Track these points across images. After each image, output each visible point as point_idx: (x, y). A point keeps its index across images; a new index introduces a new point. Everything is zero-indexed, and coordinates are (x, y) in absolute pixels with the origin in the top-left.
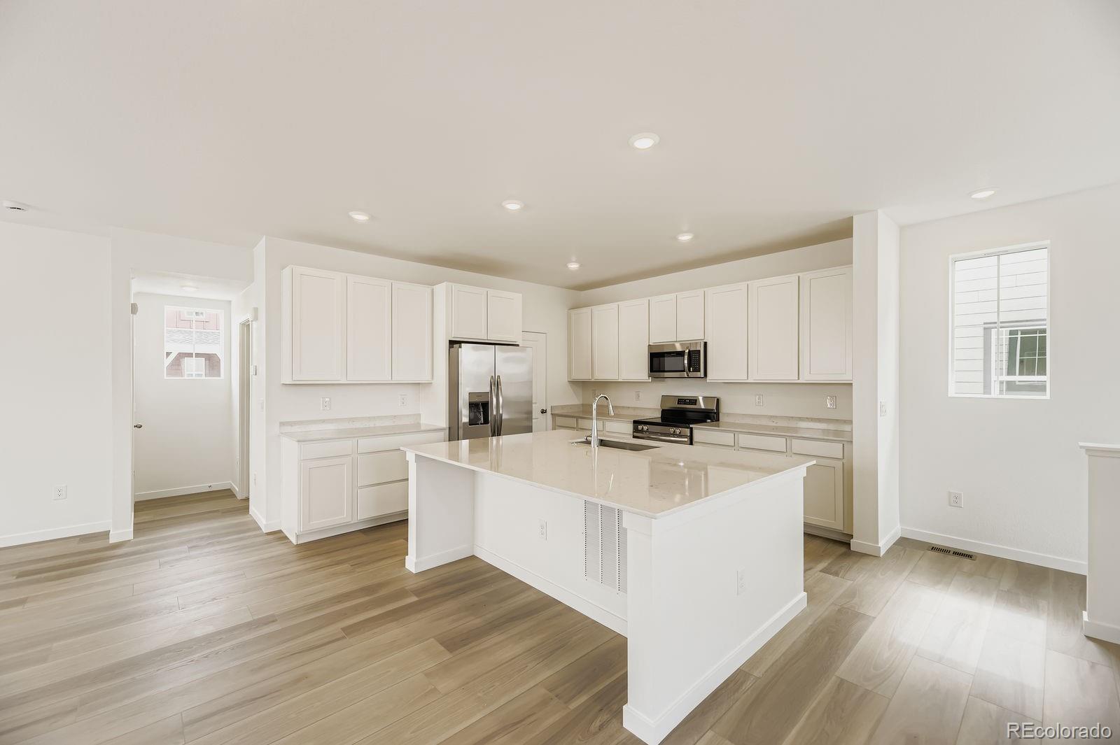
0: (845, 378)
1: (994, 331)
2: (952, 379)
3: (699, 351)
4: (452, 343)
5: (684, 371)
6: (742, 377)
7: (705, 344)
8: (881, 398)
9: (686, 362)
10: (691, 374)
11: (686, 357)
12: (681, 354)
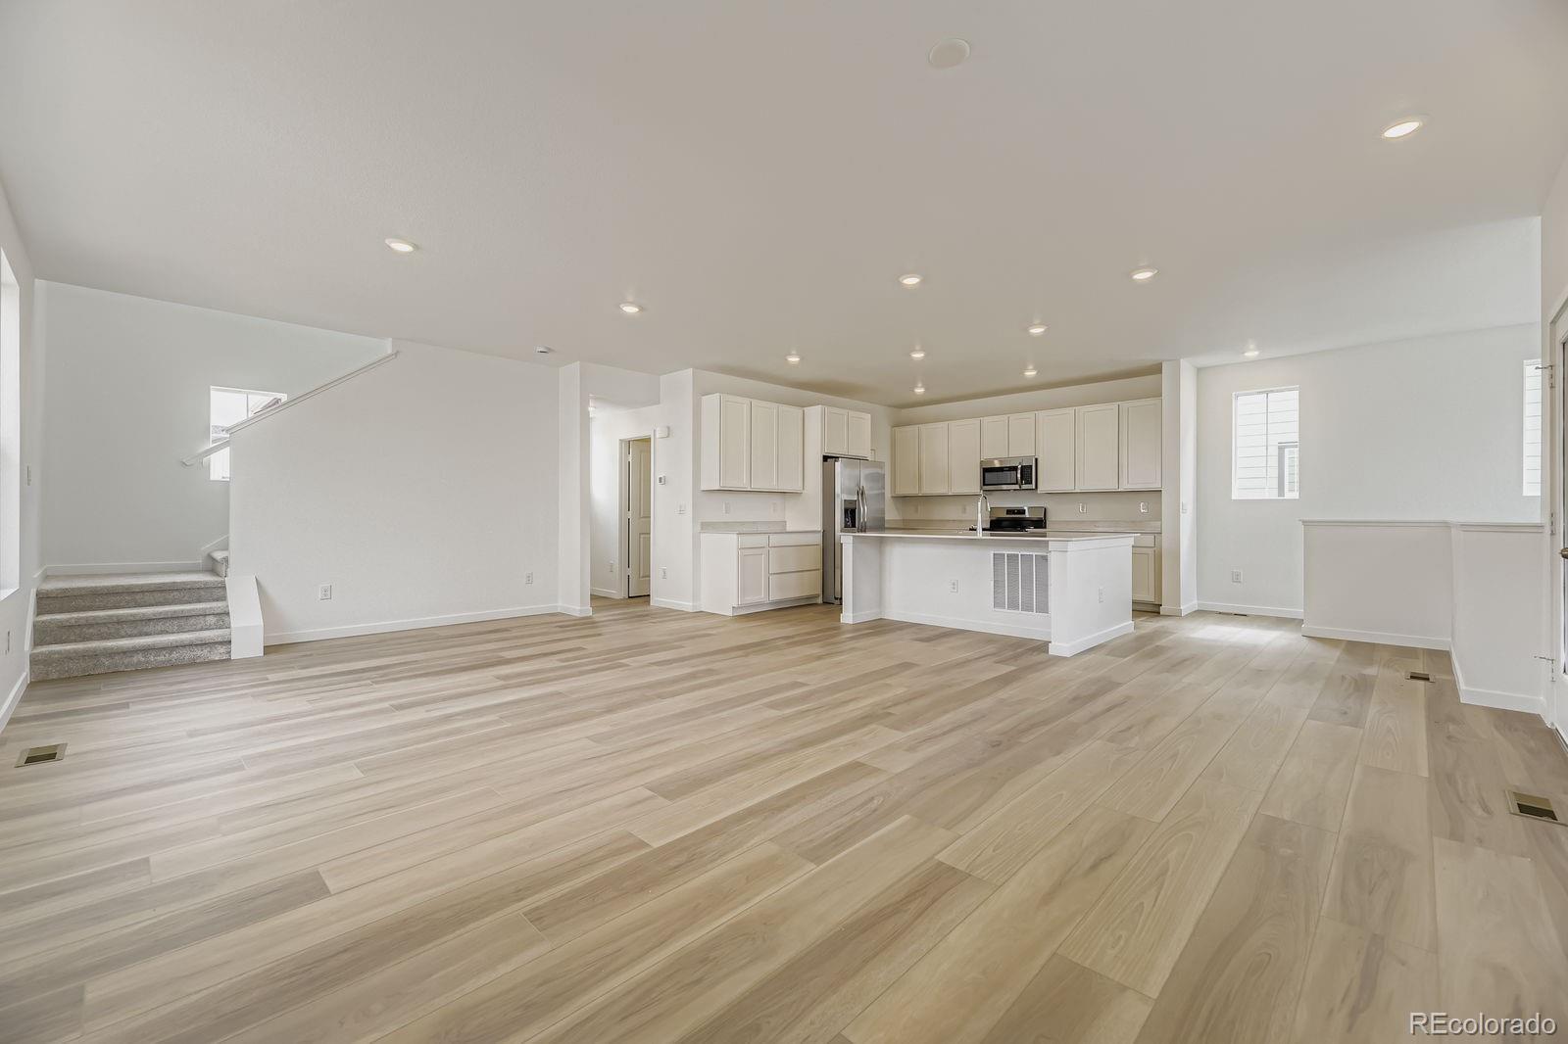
0: (1156, 486)
1: (1286, 450)
2: (1236, 485)
3: (1031, 466)
4: (825, 458)
5: (1017, 483)
6: (1069, 488)
7: (1036, 459)
8: (1183, 500)
9: (1019, 476)
10: (1024, 487)
11: (1019, 471)
12: (1015, 469)
